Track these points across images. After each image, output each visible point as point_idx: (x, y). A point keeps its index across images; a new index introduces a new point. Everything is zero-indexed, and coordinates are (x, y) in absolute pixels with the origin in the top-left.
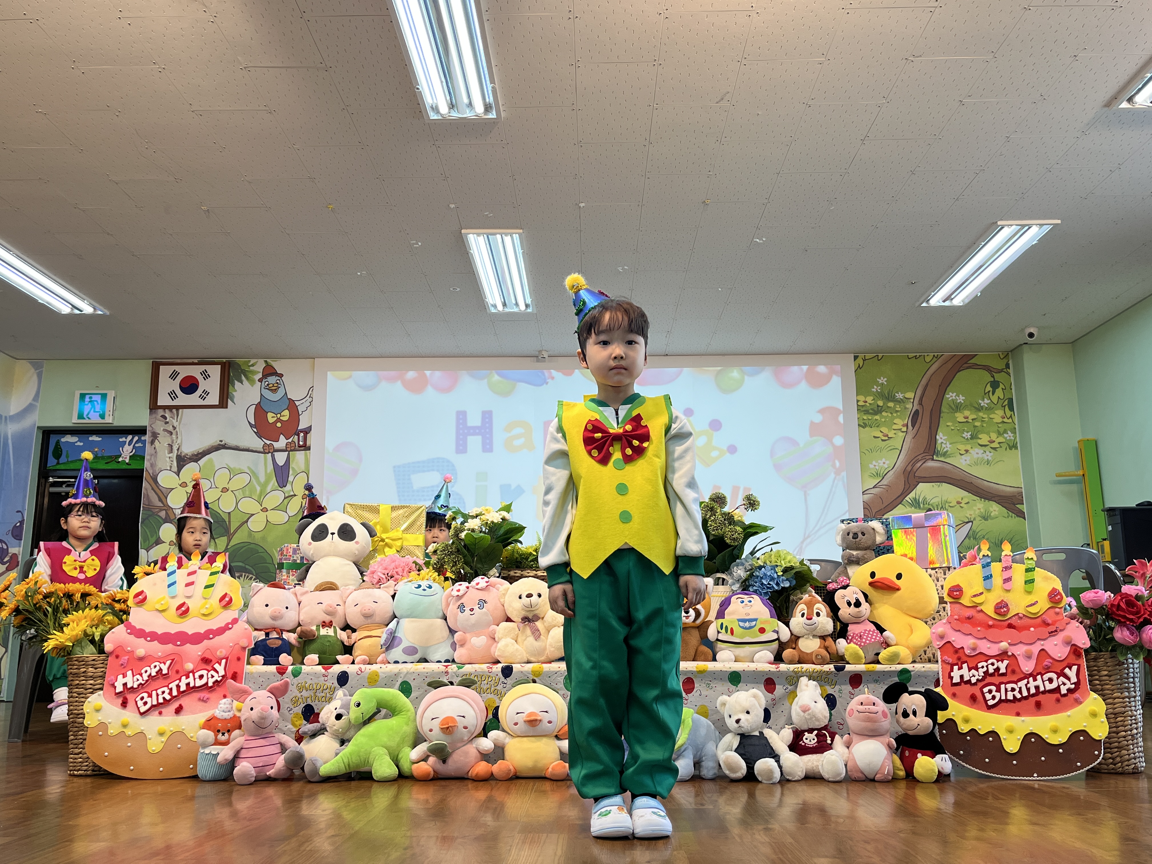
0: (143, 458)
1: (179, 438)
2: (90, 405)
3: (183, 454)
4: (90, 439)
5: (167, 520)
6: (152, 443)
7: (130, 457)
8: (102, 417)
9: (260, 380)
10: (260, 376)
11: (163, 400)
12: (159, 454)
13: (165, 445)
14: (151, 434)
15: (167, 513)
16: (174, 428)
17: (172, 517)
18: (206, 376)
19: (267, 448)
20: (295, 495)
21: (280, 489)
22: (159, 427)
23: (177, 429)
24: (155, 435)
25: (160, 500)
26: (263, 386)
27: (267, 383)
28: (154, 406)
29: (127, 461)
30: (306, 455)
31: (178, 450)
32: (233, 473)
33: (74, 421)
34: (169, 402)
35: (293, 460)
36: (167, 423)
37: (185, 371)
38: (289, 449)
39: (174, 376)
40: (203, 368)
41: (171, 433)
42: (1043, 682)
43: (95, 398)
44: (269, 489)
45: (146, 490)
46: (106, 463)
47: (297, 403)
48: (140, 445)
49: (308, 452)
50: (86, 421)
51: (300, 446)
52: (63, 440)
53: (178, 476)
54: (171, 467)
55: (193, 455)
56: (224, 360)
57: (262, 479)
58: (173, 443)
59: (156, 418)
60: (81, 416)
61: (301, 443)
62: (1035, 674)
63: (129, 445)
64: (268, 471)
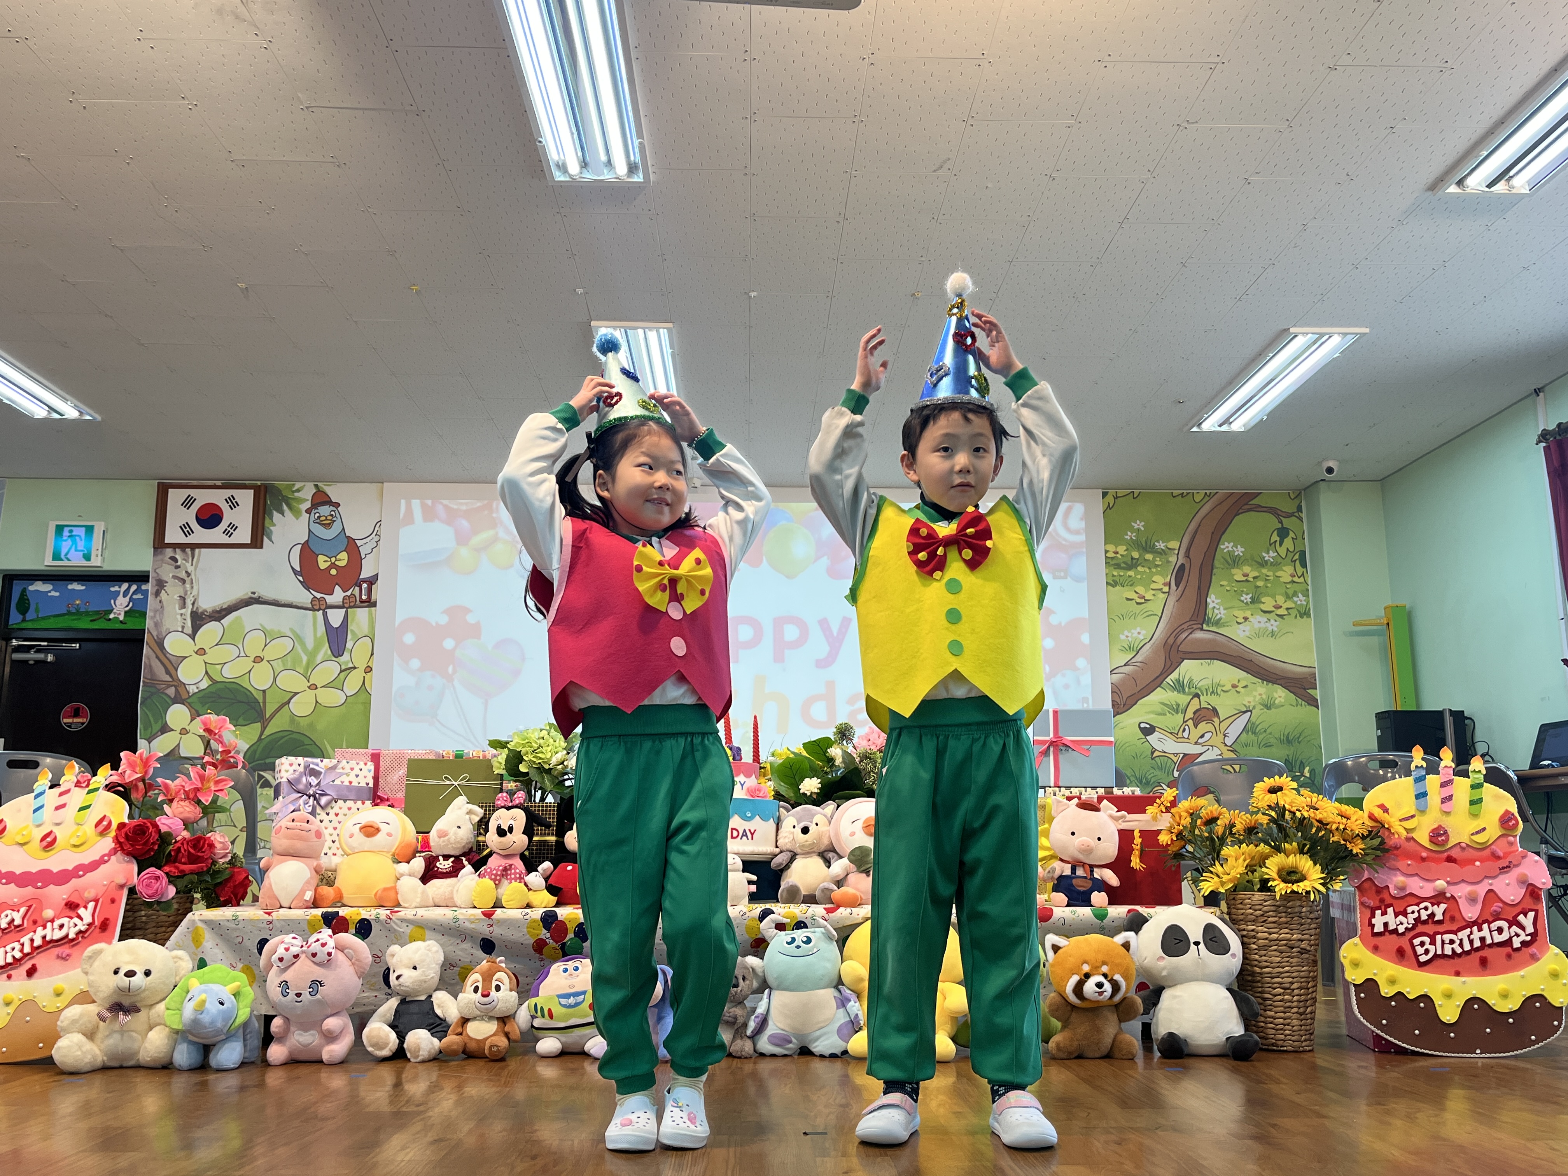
0: (144, 615)
1: (195, 587)
2: (70, 542)
3: (200, 611)
4: (70, 587)
5: (178, 700)
6: (157, 594)
7: (126, 612)
8: (87, 557)
9: (308, 511)
10: (308, 505)
11: (173, 535)
12: (167, 609)
13: (176, 597)
14: (155, 582)
15: (177, 691)
16: (188, 574)
17: (185, 696)
18: (233, 503)
19: (317, 603)
20: (355, 668)
21: (334, 659)
22: (167, 572)
23: (193, 576)
24: (161, 584)
25: (168, 672)
26: (312, 519)
27: (317, 515)
28: (159, 544)
29: (121, 618)
30: (370, 613)
31: (193, 604)
32: (270, 636)
33: (46, 564)
34: (182, 539)
35: (353, 620)
36: (177, 567)
37: (203, 497)
38: (348, 605)
39: (188, 503)
40: (228, 493)
41: (184, 581)
42: (1491, 932)
43: (76, 531)
44: (319, 659)
45: (149, 659)
46: (92, 621)
47: (359, 543)
48: (139, 596)
49: (373, 609)
50: (65, 563)
51: (362, 602)
52: (31, 588)
53: (194, 640)
54: (183, 627)
55: (215, 612)
56: (259, 483)
57: (310, 644)
58: (186, 594)
59: (162, 560)
60: (56, 557)
61: (364, 597)
62: (1480, 921)
63: (124, 596)
64: (319, 635)
